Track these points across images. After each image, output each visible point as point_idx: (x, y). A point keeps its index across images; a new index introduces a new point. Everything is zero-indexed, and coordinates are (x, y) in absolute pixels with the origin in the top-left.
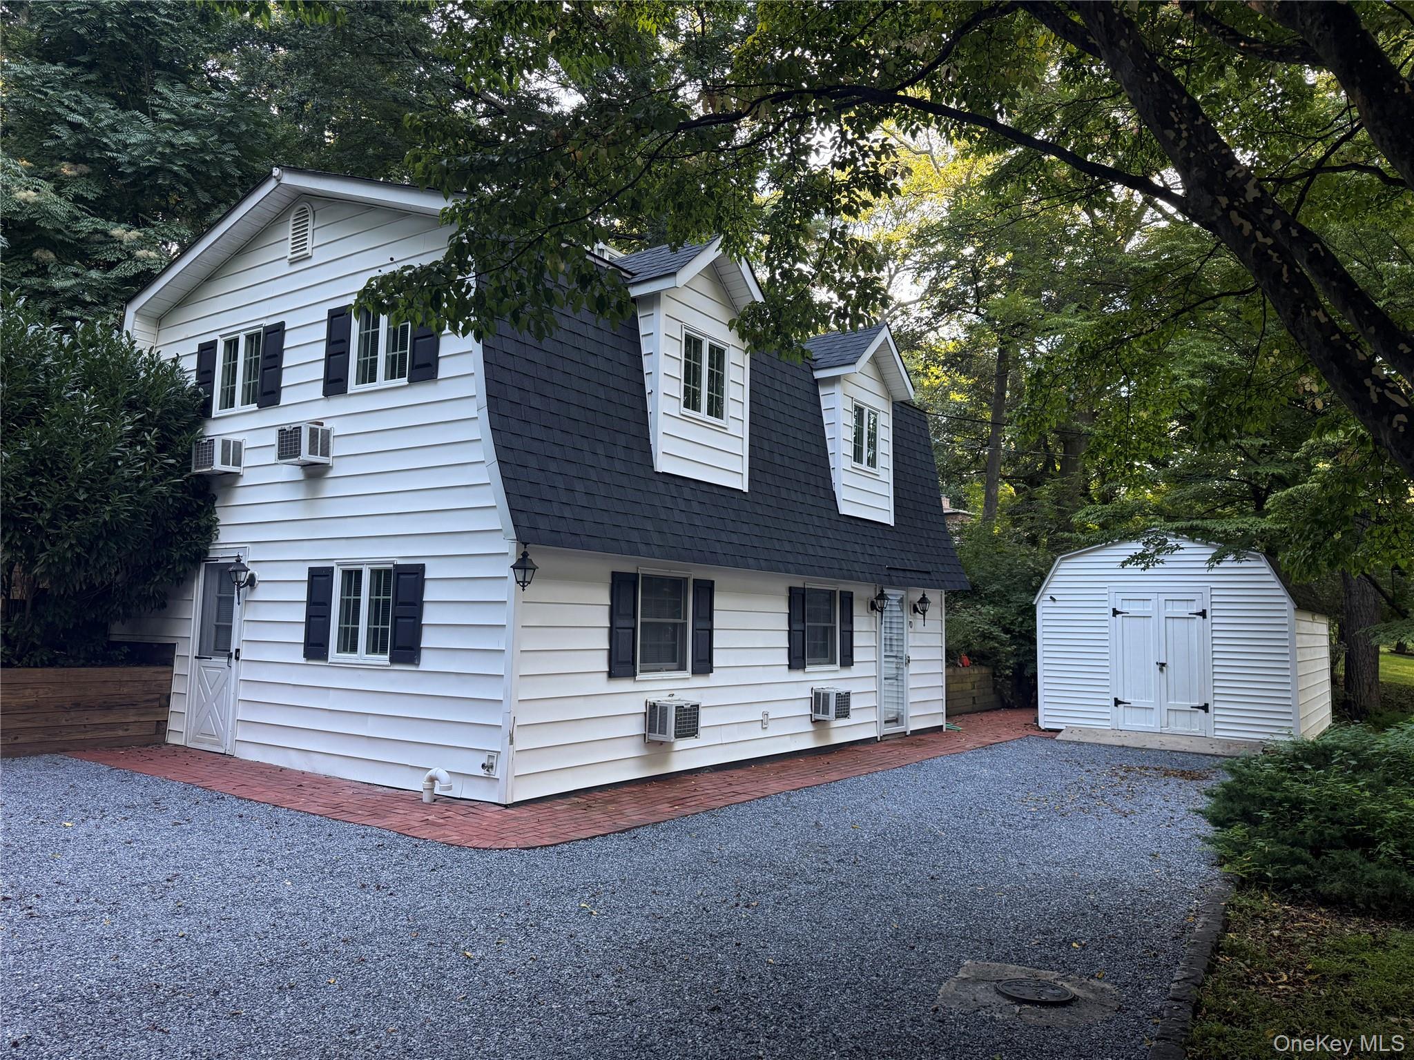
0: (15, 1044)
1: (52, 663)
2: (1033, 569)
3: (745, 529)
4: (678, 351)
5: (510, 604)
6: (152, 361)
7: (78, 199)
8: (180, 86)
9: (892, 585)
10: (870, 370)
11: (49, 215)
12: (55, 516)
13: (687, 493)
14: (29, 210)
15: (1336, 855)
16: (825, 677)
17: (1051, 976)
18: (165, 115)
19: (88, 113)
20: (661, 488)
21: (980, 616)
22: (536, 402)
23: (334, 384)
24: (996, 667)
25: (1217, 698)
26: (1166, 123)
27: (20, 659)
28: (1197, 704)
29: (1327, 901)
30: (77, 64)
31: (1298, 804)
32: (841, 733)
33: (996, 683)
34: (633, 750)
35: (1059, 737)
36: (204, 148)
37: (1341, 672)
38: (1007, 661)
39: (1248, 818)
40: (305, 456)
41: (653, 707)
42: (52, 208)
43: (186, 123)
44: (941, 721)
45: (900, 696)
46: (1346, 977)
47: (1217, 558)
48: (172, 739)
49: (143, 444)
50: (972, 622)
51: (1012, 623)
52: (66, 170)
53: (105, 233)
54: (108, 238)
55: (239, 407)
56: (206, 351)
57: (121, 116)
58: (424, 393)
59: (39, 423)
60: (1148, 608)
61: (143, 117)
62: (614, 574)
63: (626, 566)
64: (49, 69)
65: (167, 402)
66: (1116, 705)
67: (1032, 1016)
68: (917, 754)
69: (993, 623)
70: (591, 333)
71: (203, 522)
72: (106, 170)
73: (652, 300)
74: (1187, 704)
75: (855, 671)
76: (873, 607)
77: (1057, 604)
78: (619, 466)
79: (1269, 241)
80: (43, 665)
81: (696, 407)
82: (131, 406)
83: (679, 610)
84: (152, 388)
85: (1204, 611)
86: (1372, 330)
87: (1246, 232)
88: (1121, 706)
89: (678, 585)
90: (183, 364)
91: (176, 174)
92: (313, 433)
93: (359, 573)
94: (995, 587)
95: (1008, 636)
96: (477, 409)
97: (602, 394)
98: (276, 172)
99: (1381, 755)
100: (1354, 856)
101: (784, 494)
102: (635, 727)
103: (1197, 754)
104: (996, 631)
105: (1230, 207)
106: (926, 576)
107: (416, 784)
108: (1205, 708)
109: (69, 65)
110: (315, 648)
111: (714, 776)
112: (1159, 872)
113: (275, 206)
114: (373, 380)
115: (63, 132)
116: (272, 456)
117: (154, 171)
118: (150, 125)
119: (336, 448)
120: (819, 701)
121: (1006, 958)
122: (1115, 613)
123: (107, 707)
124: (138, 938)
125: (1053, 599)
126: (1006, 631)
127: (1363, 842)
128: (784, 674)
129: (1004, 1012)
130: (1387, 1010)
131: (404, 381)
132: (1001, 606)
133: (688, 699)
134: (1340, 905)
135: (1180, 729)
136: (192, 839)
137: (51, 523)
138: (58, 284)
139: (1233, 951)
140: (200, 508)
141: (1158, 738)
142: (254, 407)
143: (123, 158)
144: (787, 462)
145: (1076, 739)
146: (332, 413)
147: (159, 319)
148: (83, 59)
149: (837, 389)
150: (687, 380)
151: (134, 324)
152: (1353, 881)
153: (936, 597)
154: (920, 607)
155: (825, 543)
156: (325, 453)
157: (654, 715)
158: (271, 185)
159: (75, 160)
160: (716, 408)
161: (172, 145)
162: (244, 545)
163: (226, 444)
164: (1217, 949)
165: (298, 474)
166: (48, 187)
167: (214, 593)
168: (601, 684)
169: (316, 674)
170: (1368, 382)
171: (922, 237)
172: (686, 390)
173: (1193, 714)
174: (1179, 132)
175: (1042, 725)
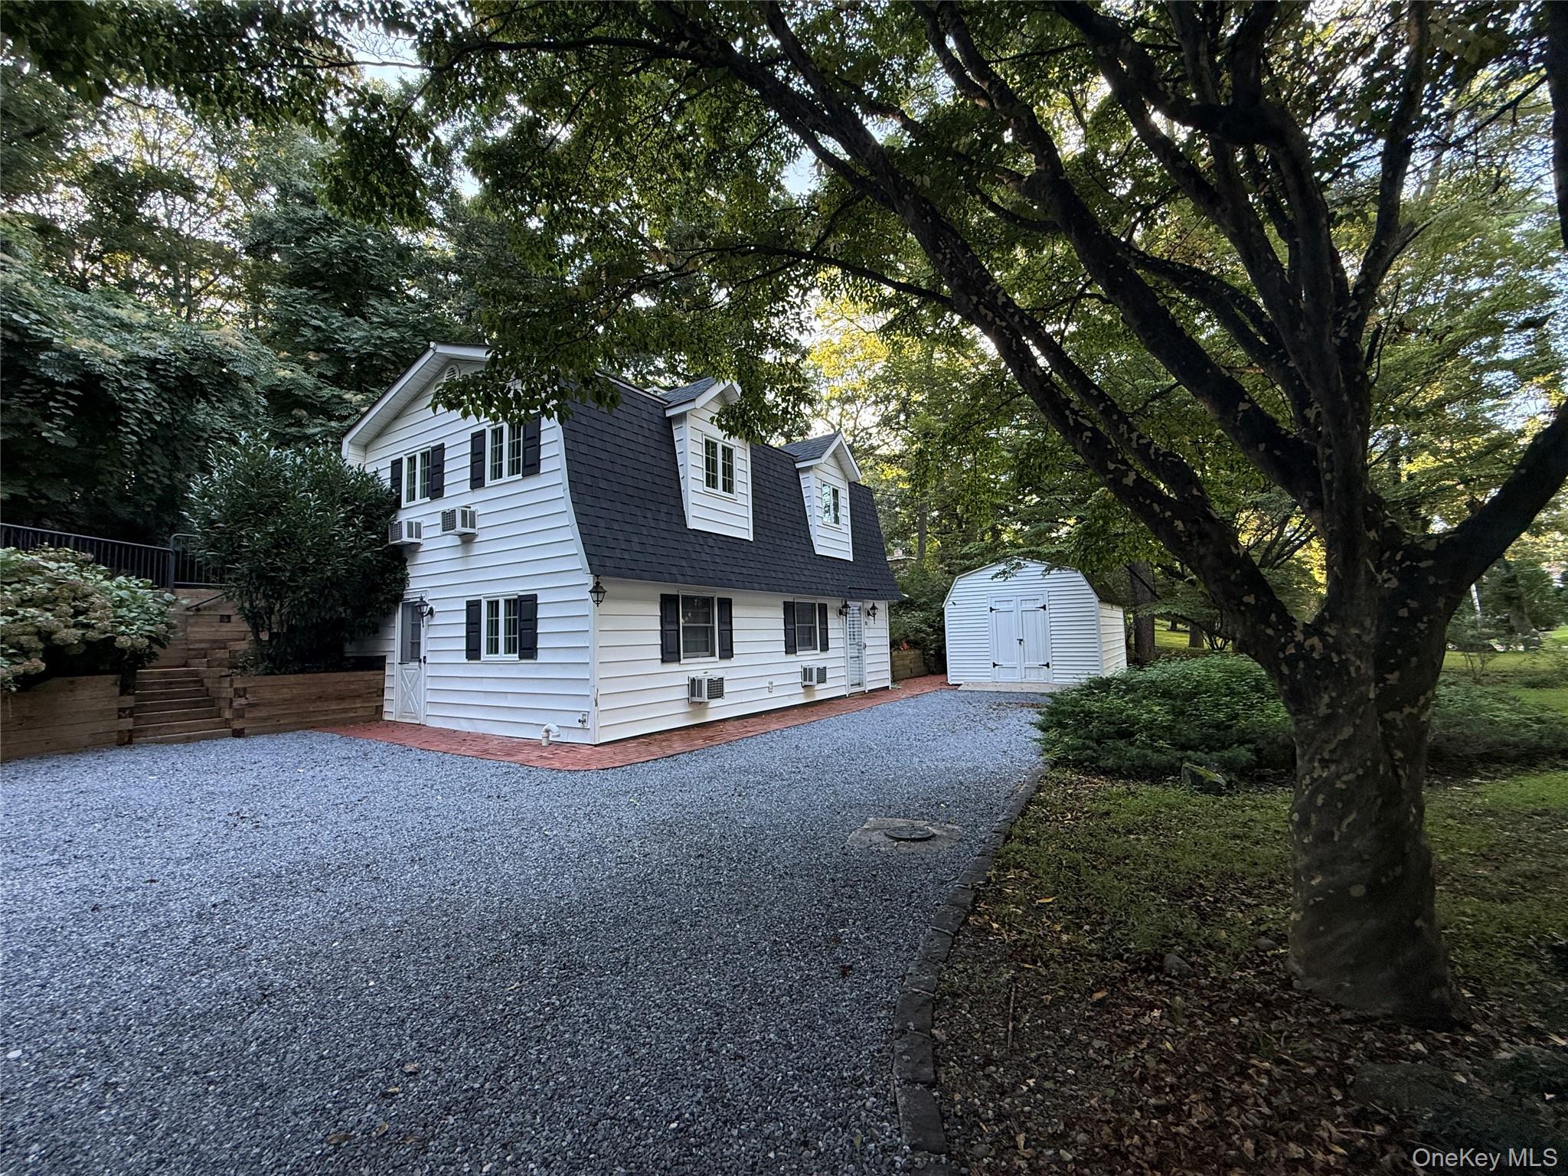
0: (214, 906)
1: (302, 671)
2: (942, 586)
3: (752, 565)
4: (701, 451)
5: (591, 615)
6: (361, 473)
7: (320, 375)
8: (385, 300)
9: (852, 598)
10: (832, 462)
11: (302, 387)
12: (293, 572)
13: (711, 542)
14: (287, 383)
15: (1110, 742)
16: (809, 658)
17: (921, 823)
18: (375, 319)
19: (324, 319)
20: (692, 539)
21: (913, 619)
22: (603, 484)
23: (477, 482)
24: (925, 649)
25: (1054, 659)
26: (937, 250)
27: (279, 669)
28: (1042, 663)
29: (1106, 772)
30: (316, 287)
31: (1089, 714)
32: (821, 693)
33: (924, 659)
34: (683, 708)
35: (960, 688)
36: (403, 340)
37: (1132, 641)
38: (930, 645)
39: (1060, 725)
40: (459, 528)
41: (693, 680)
42: (302, 381)
43: (389, 324)
44: (888, 683)
45: (861, 669)
46: (1107, 813)
47: (1049, 570)
48: (386, 717)
49: (354, 526)
50: (908, 623)
51: (931, 621)
52: (312, 357)
53: (339, 397)
54: (343, 401)
55: (418, 500)
56: (397, 465)
57: (348, 321)
58: (533, 483)
59: (280, 513)
60: (1012, 606)
61: (361, 321)
62: (663, 596)
63: (670, 590)
64: (296, 291)
65: (370, 498)
66: (994, 667)
67: (904, 848)
68: (869, 703)
69: (922, 622)
70: (641, 440)
71: (399, 576)
72: (340, 358)
73: (682, 417)
74: (1036, 664)
75: (830, 653)
76: (841, 613)
77: (956, 607)
78: (663, 525)
79: (1004, 324)
80: (296, 673)
81: (715, 487)
82: (345, 502)
83: (708, 618)
84: (359, 488)
85: (1045, 606)
86: (1075, 382)
87: (989, 319)
88: (997, 667)
89: (707, 602)
90: (380, 474)
91: (385, 357)
92: (464, 514)
93: (497, 602)
94: (923, 600)
95: (931, 630)
96: (564, 492)
97: (649, 478)
98: (432, 344)
99: (1141, 682)
100: (1121, 744)
101: (778, 542)
102: (684, 693)
103: (1043, 693)
104: (924, 627)
105: (979, 303)
106: (875, 593)
107: (538, 735)
108: (1047, 665)
109: (310, 289)
110: (473, 652)
111: (736, 723)
112: (1006, 761)
113: (434, 368)
114: (500, 476)
115: (307, 332)
116: (439, 531)
117: (370, 355)
118: (366, 326)
119: (480, 523)
120: (807, 673)
121: (897, 815)
122: (992, 610)
123: (341, 698)
124: (325, 836)
125: (953, 604)
126: (929, 627)
127: (1126, 735)
128: (783, 657)
129: (886, 846)
130: (1130, 832)
131: (520, 476)
133: (716, 675)
134: (1112, 773)
135: (1033, 679)
136: (384, 776)
137: (291, 579)
138: (311, 431)
139: (1042, 803)
140: (396, 567)
141: (1019, 685)
142: (428, 499)
143: (349, 348)
144: (779, 521)
145: (969, 689)
146: (474, 500)
147: (366, 447)
148: (320, 284)
149: (811, 474)
150: (708, 469)
151: (347, 450)
152: (1120, 758)
153: (882, 606)
154: (872, 612)
155: (806, 572)
156: (473, 526)
157: (694, 685)
158: (430, 353)
159: (317, 350)
160: (728, 487)
161: (380, 338)
162: (425, 590)
163: (410, 524)
164: (1030, 802)
165: (458, 541)
166: (299, 368)
167: (409, 622)
168: (658, 667)
169: (474, 669)
170: (1067, 412)
171: (872, 385)
172: (708, 475)
173: (1040, 669)
174: (945, 254)
175: (950, 682)
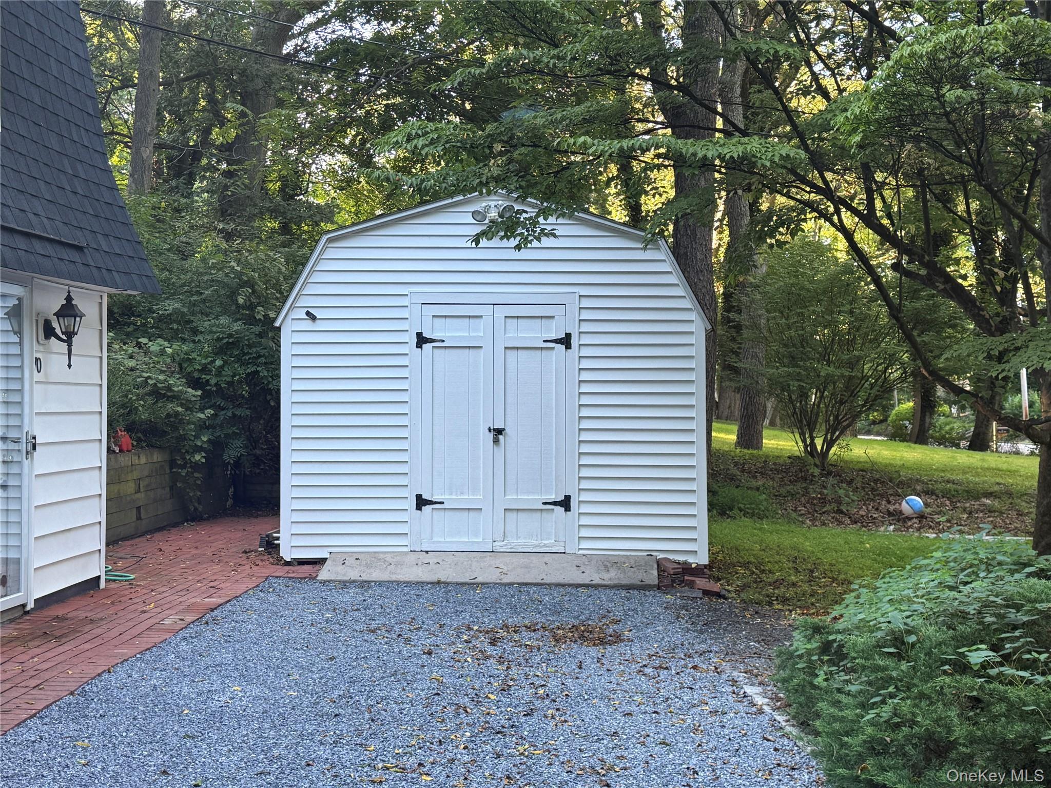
2: (239, 275)
24: (176, 450)
25: (585, 485)
28: (552, 497)
33: (175, 478)
35: (324, 574)
38: (197, 437)
44: (96, 568)
50: (132, 369)
51: (204, 369)
60: (477, 332)
66: (419, 508)
69: (171, 370)
74: (536, 499)
77: (319, 326)
85: (568, 336)
88: (427, 509)
94: (171, 306)
95: (199, 393)
103: (563, 585)
104: (178, 384)
106: (75, 256)
108: (565, 503)
122: (421, 340)
125: (311, 317)
126: (195, 383)
132: (184, 340)
135: (525, 542)
141: (489, 560)
145: (353, 575)
153: (93, 309)
154: (59, 327)
173: (544, 514)
175: (287, 554)
